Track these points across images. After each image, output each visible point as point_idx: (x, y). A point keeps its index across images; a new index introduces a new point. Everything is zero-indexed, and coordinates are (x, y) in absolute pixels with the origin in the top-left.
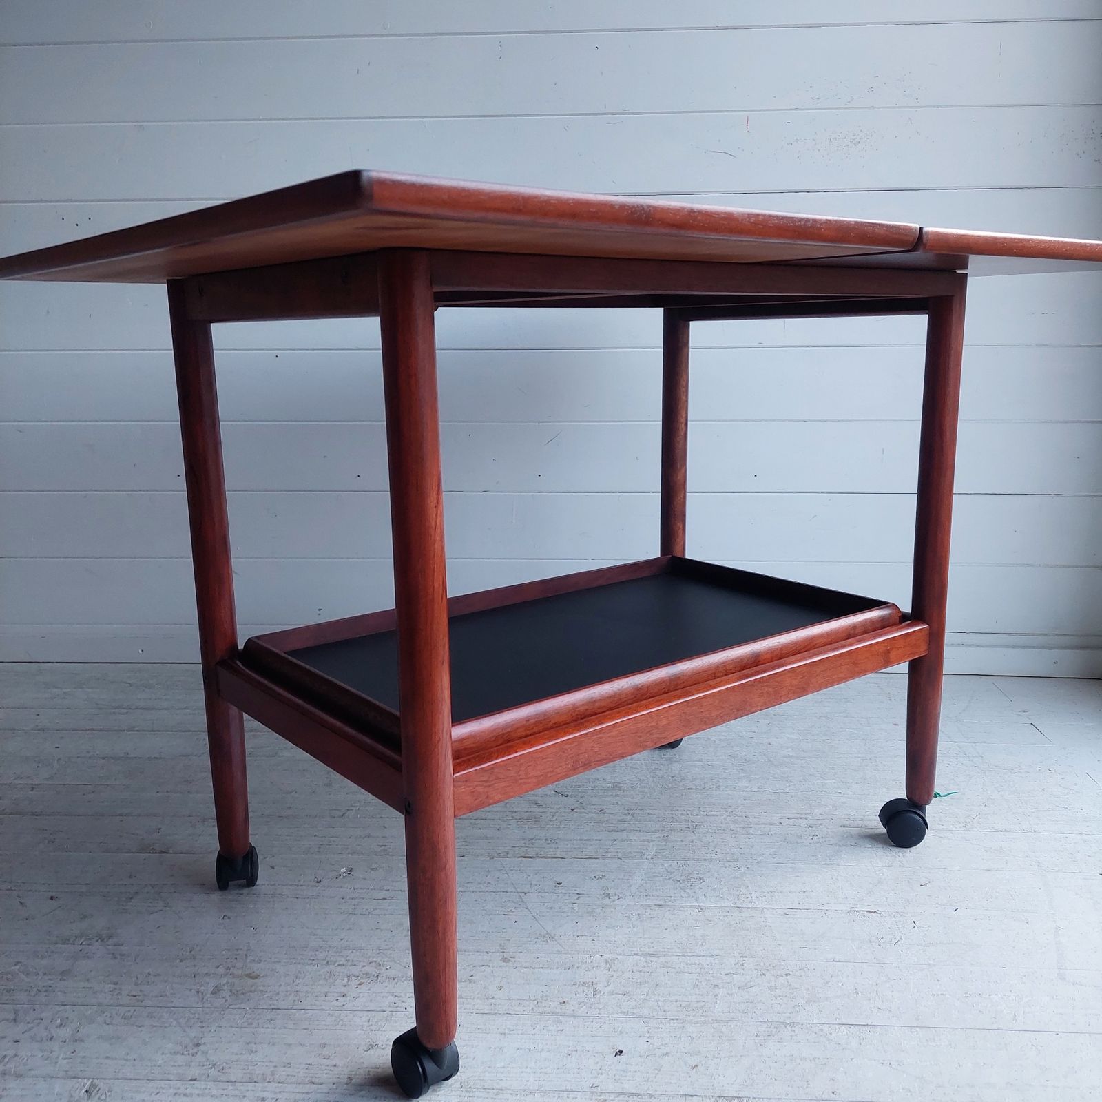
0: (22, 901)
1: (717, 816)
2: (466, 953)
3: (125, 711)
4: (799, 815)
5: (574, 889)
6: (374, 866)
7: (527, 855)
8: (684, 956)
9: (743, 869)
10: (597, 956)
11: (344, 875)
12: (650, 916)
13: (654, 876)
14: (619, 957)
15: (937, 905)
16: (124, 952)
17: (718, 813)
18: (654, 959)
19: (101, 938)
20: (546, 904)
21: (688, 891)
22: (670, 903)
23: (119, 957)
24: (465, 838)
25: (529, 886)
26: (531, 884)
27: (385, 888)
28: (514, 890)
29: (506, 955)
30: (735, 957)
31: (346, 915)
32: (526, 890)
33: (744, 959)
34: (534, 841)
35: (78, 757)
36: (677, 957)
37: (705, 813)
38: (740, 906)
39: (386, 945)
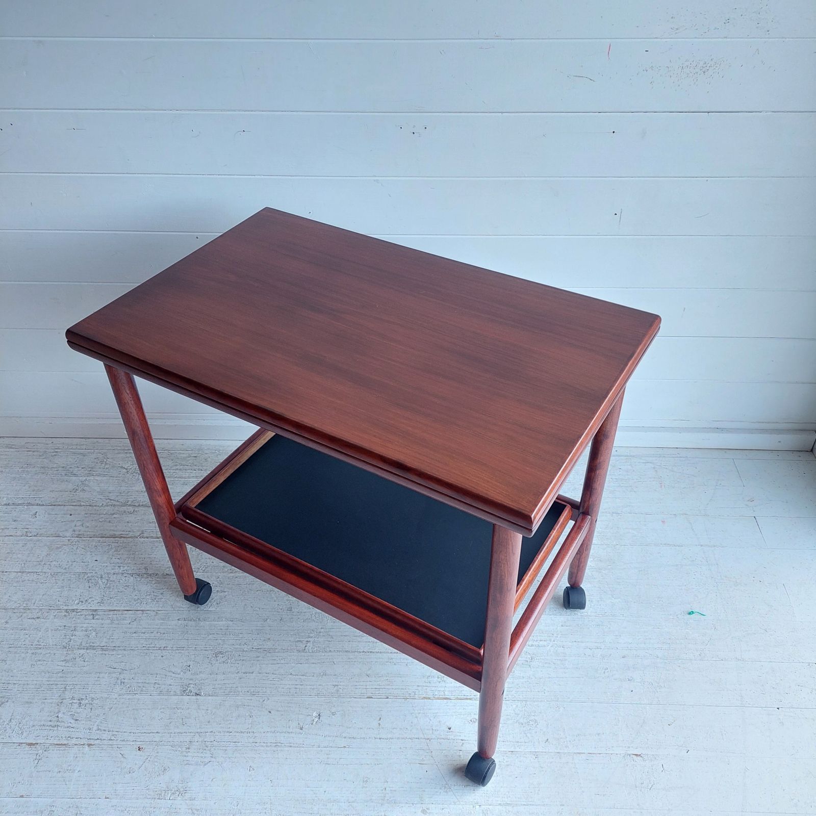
0: (122, 752)
1: (545, 646)
2: (401, 805)
3: (131, 509)
4: (596, 644)
5: (459, 734)
6: (333, 710)
7: (427, 696)
8: (528, 805)
9: (562, 709)
10: (477, 807)
11: (317, 719)
12: (506, 764)
13: (507, 719)
14: (491, 807)
15: (677, 747)
16: (198, 808)
17: (545, 643)
18: (510, 808)
19: (181, 794)
20: (444, 752)
21: (528, 735)
22: (518, 749)
23: (196, 812)
24: (386, 676)
25: (431, 732)
26: (432, 729)
27: (344, 735)
28: (423, 737)
29: (424, 806)
30: (557, 805)
31: (324, 765)
32: (429, 737)
33: (563, 807)
34: (430, 679)
35: (114, 574)
36: (524, 806)
37: (537, 643)
38: (560, 751)
39: (352, 797)
